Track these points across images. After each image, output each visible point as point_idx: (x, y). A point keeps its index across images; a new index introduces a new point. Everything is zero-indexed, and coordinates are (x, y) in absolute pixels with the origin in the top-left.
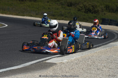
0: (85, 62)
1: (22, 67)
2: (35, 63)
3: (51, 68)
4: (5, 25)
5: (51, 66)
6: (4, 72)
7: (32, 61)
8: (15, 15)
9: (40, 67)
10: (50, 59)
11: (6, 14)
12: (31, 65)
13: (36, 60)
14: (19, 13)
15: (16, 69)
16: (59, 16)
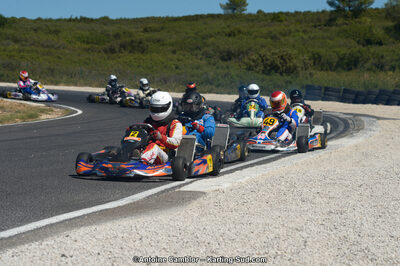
0: (273, 186)
1: (127, 203)
3: (195, 204)
4: (77, 112)
5: (195, 199)
6: (88, 214)
7: (147, 189)
8: (97, 86)
9: (167, 202)
11: (76, 85)
12: (148, 197)
15: (115, 208)
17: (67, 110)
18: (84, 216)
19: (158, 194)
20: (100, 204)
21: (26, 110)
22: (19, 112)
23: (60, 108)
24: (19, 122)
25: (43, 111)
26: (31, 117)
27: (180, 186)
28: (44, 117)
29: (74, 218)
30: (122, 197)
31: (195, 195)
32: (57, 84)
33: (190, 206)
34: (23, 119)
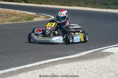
1: (78, 56)
2: (91, 53)
3: (108, 57)
4: (51, 17)
5: (108, 55)
6: (61, 60)
7: (87, 51)
8: (61, 5)
9: (96, 56)
10: (107, 48)
11: (50, 4)
12: (87, 54)
13: (92, 49)
14: (65, 3)
15: (73, 58)
16: (113, 4)
17: (47, 16)
18: (60, 60)
19: (92, 53)
20: (66, 56)
21: (27, 16)
22: (23, 17)
23: (43, 15)
24: (24, 22)
25: (35, 17)
26: (30, 19)
27: (102, 50)
28: (36, 20)
29: (56, 61)
30: (76, 53)
31: (108, 54)
32: (41, 4)
33: (106, 58)
34: (26, 20)
